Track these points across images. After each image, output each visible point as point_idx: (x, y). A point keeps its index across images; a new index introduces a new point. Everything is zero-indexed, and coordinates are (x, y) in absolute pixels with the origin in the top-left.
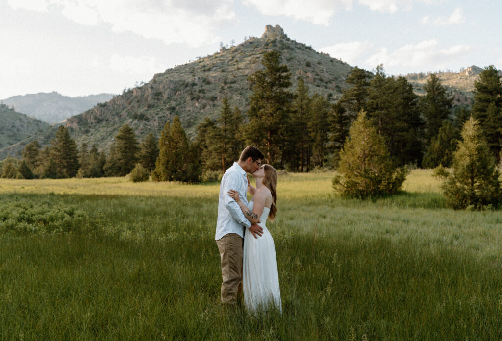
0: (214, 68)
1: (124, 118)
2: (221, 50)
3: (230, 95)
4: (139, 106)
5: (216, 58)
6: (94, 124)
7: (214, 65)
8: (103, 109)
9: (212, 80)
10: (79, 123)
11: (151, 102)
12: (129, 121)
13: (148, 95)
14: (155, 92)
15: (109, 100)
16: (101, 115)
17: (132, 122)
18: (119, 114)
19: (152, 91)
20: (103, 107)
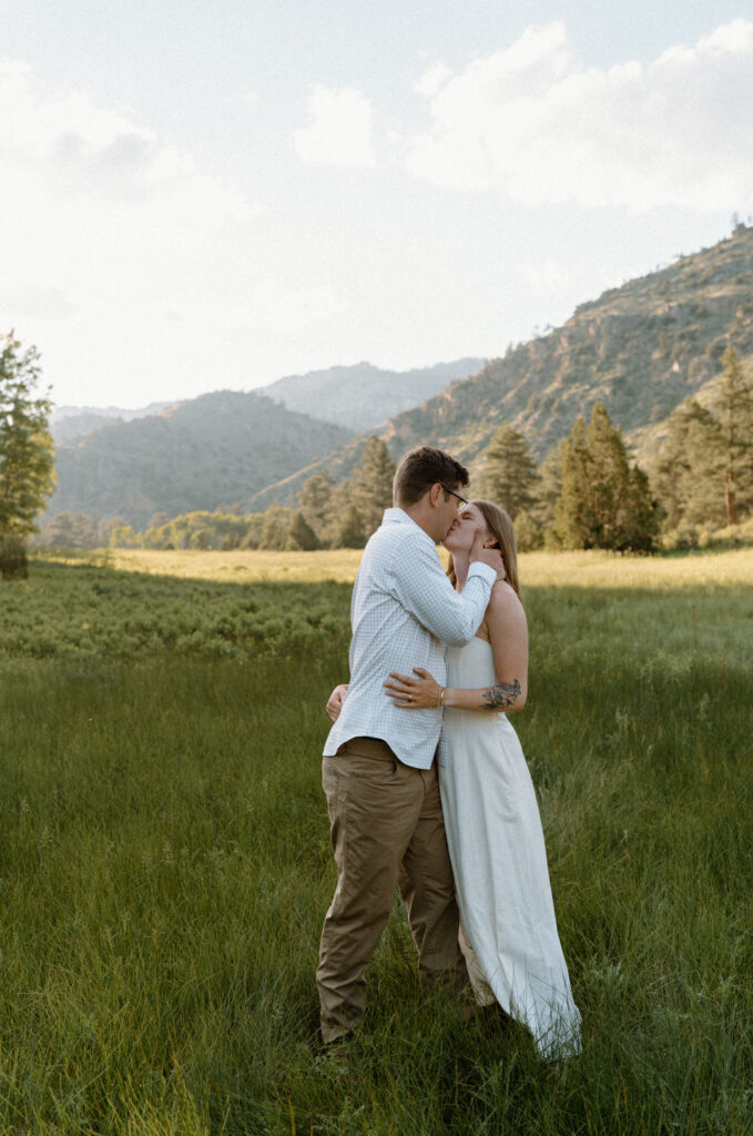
0: (717, 278)
1: (510, 409)
2: (734, 233)
4: (542, 380)
5: (722, 251)
7: (719, 271)
8: (463, 392)
9: (714, 308)
10: (413, 426)
11: (569, 371)
12: (520, 417)
13: (561, 356)
14: (578, 346)
15: (475, 372)
16: (460, 408)
17: (526, 418)
18: (499, 403)
19: (570, 344)
20: (464, 387)
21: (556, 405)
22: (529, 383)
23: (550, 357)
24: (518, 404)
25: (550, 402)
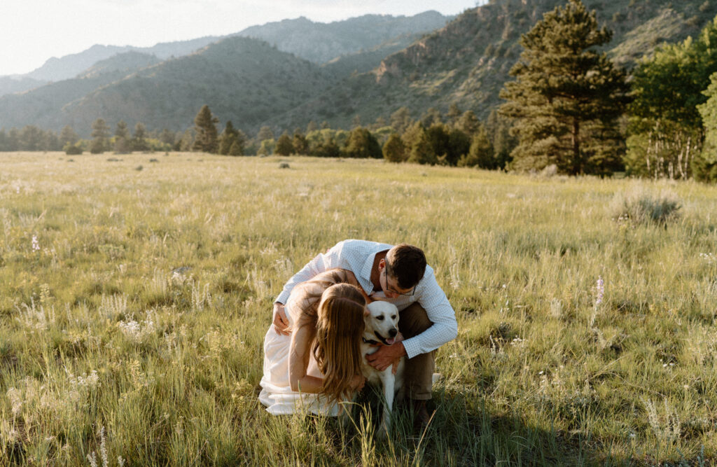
1: (471, 55)
3: (651, 10)
4: (492, 36)
6: (424, 66)
8: (434, 42)
10: (399, 65)
11: (512, 29)
12: (481, 60)
13: (503, 19)
14: (515, 14)
15: (441, 28)
16: (431, 52)
17: (486, 61)
18: (462, 50)
19: (509, 11)
20: (434, 39)
21: (508, 52)
22: (482, 37)
23: (495, 19)
24: (476, 51)
25: (502, 52)
